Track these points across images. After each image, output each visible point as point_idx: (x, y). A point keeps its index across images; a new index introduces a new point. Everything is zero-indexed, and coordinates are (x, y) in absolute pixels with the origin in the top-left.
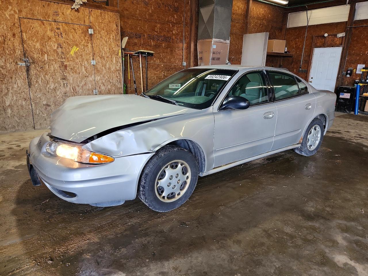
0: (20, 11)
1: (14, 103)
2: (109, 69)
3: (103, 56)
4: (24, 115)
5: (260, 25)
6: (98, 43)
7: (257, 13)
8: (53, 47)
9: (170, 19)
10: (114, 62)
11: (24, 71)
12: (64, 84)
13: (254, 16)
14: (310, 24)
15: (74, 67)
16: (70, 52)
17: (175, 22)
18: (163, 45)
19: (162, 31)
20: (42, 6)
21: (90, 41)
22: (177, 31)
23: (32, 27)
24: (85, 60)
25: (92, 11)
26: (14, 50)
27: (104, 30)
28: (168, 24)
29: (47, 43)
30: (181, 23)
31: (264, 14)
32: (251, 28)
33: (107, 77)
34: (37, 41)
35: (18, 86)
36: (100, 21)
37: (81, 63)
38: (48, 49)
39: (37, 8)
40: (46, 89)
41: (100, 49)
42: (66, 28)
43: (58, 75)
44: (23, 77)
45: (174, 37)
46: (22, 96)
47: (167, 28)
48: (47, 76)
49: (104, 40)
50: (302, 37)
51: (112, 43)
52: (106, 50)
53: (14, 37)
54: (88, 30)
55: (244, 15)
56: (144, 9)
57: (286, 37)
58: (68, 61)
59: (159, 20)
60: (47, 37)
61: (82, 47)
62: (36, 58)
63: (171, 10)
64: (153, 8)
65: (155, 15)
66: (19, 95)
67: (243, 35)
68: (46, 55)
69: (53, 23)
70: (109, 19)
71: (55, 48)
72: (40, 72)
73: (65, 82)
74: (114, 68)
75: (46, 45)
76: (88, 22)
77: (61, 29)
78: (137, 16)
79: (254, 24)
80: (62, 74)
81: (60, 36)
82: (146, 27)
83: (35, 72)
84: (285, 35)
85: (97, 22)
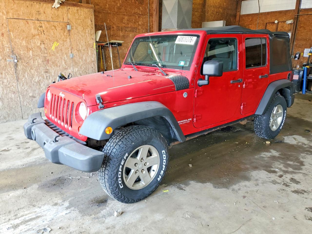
0: (8, 13)
1: (4, 96)
2: (86, 60)
3: (80, 50)
4: (14, 107)
5: (217, 12)
6: (75, 38)
7: (214, 2)
8: (37, 43)
9: (136, 11)
10: (90, 54)
11: (12, 66)
12: (47, 77)
13: (211, 5)
14: (262, 11)
15: (55, 61)
16: (51, 47)
17: (140, 13)
18: (131, 35)
19: (129, 22)
20: (26, 6)
21: (68, 36)
22: (143, 21)
23: (18, 26)
24: (64, 54)
25: (69, 9)
26: (3, 48)
27: (80, 26)
28: (134, 16)
29: (31, 40)
30: (146, 15)
31: (220, 3)
32: (209, 16)
33: (83, 69)
34: (23, 39)
35: (8, 81)
36: (77, 18)
37: (61, 57)
38: (32, 46)
39: (22, 9)
40: (31, 82)
41: (77, 43)
42: (48, 25)
43: (42, 68)
44: (12, 72)
45: (140, 27)
46: (12, 90)
47: (133, 20)
48: (32, 70)
49: (81, 34)
50: (254, 23)
51: (88, 37)
52: (82, 44)
53: (3, 36)
54: (66, 27)
55: (202, 5)
56: (113, 3)
57: (240, 24)
58: (50, 55)
59: (127, 13)
60: (31, 35)
61: (62, 42)
62: (22, 54)
63: (137, 2)
64: (120, 2)
65: (123, 8)
66: (8, 89)
67: (202, 23)
68: (31, 51)
69: (36, 21)
70: (85, 15)
71: (39, 44)
72: (26, 67)
73: (48, 75)
74: (90, 59)
75: (30, 42)
76: (66, 19)
77: (44, 27)
78: (106, 10)
79: (211, 12)
80: (45, 67)
81: (43, 33)
82: (115, 19)
83: (22, 67)
84: (239, 22)
85: (74, 18)
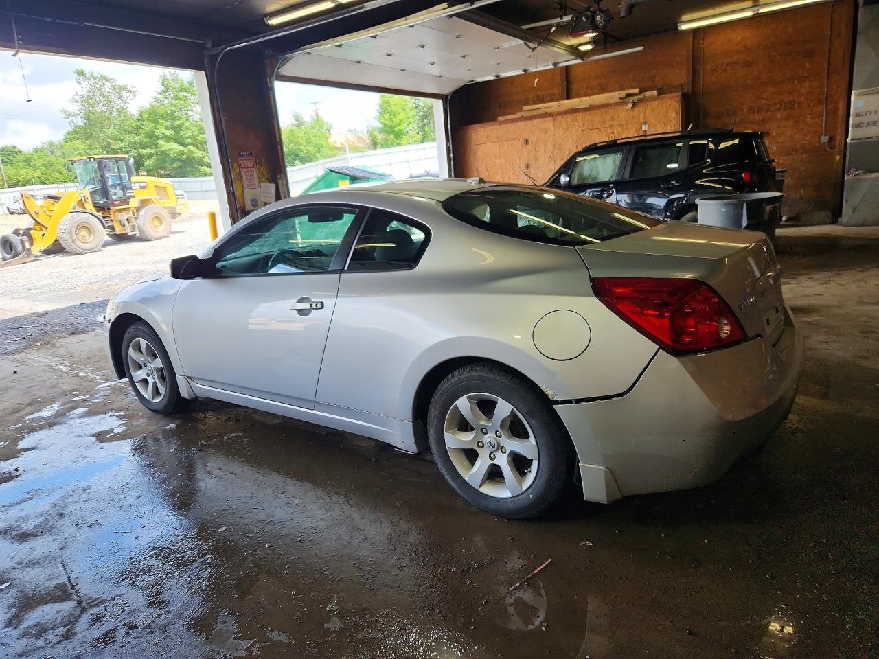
17: (805, 74)
18: (779, 116)
19: (777, 95)
20: (601, 114)
22: (811, 87)
25: (648, 105)
27: (660, 123)
28: (789, 82)
30: (820, 73)
36: (657, 113)
39: (597, 118)
42: (620, 130)
54: (642, 128)
63: (798, 58)
65: (764, 75)
69: (609, 128)
70: (668, 108)
76: (642, 118)
77: (615, 133)
85: (653, 115)
